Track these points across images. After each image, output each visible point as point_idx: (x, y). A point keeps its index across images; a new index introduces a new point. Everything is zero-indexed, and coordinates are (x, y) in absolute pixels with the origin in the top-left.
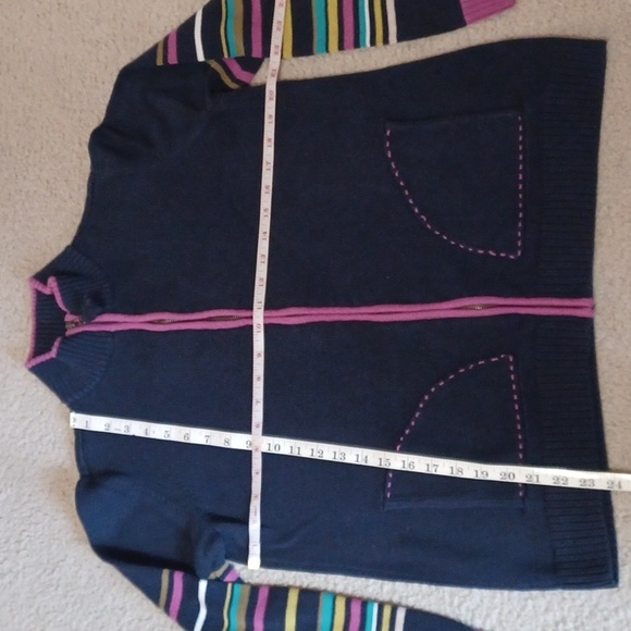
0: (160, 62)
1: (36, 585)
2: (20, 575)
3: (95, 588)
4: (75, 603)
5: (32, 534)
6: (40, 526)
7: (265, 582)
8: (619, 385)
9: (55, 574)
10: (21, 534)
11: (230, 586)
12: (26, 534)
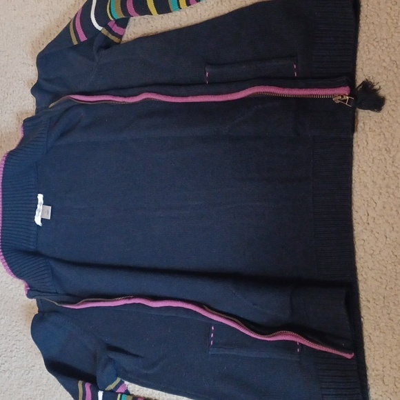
0: (75, 42)
1: (21, 380)
2: (13, 373)
3: (51, 387)
4: (41, 395)
5: (18, 347)
6: (21, 342)
7: (142, 395)
8: (372, 269)
9: (30, 375)
10: (12, 347)
11: (119, 395)
12: (15, 346)
